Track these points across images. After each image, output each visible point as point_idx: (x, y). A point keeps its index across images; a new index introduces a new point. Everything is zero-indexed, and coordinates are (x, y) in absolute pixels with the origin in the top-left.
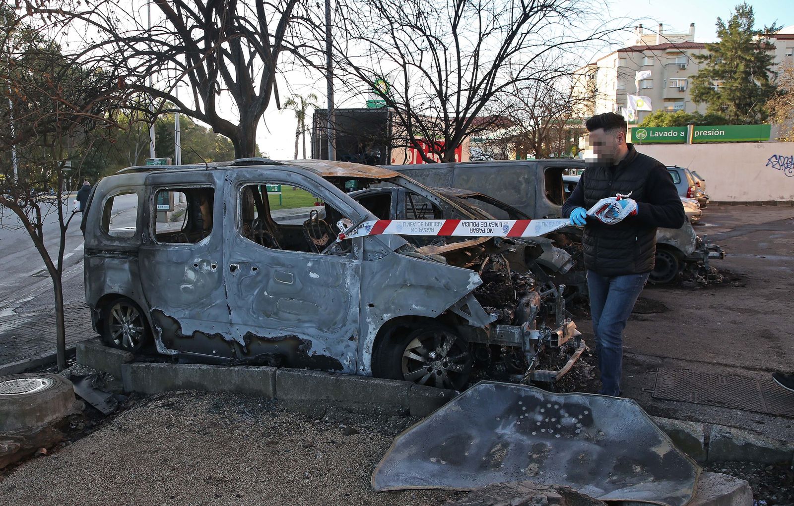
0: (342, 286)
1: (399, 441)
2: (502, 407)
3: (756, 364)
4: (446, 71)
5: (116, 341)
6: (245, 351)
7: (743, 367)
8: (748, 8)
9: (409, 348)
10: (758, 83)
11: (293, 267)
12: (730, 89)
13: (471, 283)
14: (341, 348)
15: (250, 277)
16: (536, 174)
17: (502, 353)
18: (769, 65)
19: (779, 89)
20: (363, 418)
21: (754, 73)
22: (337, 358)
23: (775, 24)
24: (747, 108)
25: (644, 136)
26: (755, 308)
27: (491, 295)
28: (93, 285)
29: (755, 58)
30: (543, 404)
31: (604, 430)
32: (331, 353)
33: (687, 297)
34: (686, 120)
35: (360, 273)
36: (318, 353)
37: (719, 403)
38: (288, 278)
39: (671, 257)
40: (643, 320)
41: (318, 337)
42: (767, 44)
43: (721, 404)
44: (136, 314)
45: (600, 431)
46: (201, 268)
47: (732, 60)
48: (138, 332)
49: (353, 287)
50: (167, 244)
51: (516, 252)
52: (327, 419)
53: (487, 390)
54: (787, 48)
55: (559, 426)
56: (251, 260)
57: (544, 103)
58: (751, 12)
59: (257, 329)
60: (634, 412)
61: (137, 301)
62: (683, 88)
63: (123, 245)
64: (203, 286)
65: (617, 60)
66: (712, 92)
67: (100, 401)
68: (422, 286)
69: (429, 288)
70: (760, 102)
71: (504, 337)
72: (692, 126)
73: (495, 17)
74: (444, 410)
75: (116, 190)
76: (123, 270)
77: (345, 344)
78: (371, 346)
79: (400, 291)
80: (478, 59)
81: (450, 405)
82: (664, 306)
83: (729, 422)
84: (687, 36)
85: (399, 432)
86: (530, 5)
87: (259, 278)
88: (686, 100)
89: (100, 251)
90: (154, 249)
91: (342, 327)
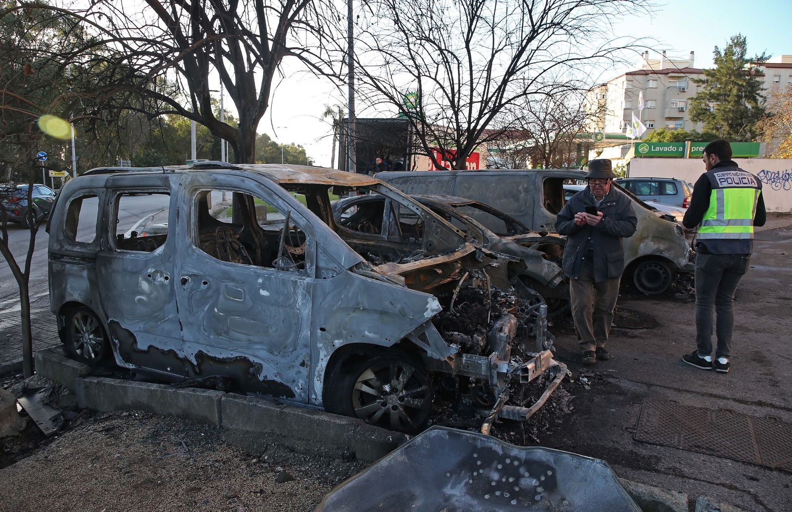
0: (293, 306)
1: (329, 499)
2: (454, 459)
3: (748, 396)
4: (459, 84)
5: (78, 351)
6: (197, 370)
7: (734, 400)
8: (743, 38)
9: (360, 379)
10: (749, 106)
11: (243, 282)
12: (724, 110)
13: (429, 310)
14: (292, 374)
15: (200, 291)
16: (534, 184)
17: (471, 383)
18: (758, 90)
19: (767, 112)
20: (305, 459)
21: (746, 96)
22: (289, 385)
23: (764, 53)
24: (738, 128)
25: (647, 150)
26: (746, 325)
27: (460, 318)
28: (56, 292)
29: (747, 83)
30: (501, 459)
31: (568, 498)
32: (282, 378)
33: (679, 310)
34: (685, 137)
35: (310, 291)
36: (269, 378)
37: (708, 449)
38: (238, 295)
39: (665, 269)
40: (633, 337)
41: (268, 361)
42: (757, 71)
43: (711, 451)
44: (96, 324)
45: (563, 499)
46: (154, 279)
47: (726, 84)
48: (98, 343)
49: (303, 307)
50: (125, 251)
51: (498, 267)
52: (266, 458)
53: (439, 437)
54: (775, 76)
55: (517, 489)
56: (202, 273)
57: (554, 117)
58: (744, 42)
59: (208, 348)
60: (605, 478)
61: (95, 310)
62: (682, 108)
63: (83, 250)
64: (156, 299)
65: (625, 82)
66: (708, 113)
67: (45, 419)
68: (376, 311)
69: (383, 313)
70: (750, 123)
71: (470, 368)
72: (690, 142)
73: (508, 35)
74: (389, 459)
75: (80, 191)
76: (82, 277)
77: (296, 369)
78: (323, 373)
79: (353, 315)
80: (490, 73)
81: (395, 454)
82: (655, 320)
83: (718, 478)
84: (687, 62)
85: (341, 481)
86: (539, 23)
87: (209, 293)
88: (685, 119)
89: (62, 256)
90: (111, 256)
91: (293, 351)
